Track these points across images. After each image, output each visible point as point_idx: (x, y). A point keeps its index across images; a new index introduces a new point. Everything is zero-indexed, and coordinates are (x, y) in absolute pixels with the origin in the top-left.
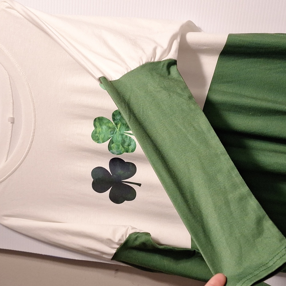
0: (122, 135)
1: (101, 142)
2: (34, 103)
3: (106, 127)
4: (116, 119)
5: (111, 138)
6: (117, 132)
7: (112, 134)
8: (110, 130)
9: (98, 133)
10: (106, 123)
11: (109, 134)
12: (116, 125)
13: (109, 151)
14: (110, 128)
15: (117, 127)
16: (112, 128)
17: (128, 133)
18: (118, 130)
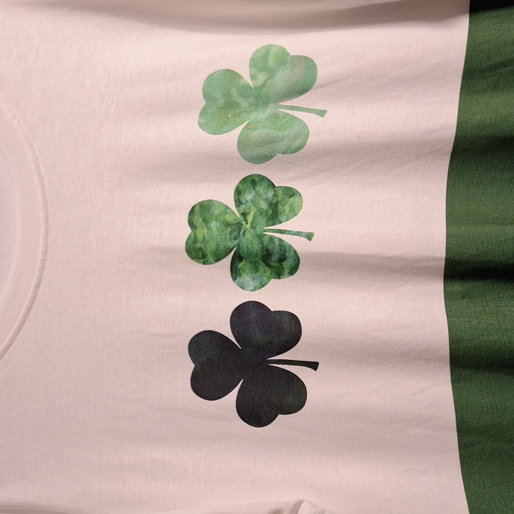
0: (260, 237)
1: (213, 261)
2: (44, 189)
3: (218, 224)
4: (244, 201)
5: (234, 250)
6: (247, 233)
7: (235, 239)
8: (229, 229)
9: (201, 240)
10: (218, 215)
11: (228, 239)
12: (244, 217)
13: (234, 280)
14: (228, 225)
15: (246, 220)
16: (236, 224)
17: (273, 231)
18: (248, 226)
